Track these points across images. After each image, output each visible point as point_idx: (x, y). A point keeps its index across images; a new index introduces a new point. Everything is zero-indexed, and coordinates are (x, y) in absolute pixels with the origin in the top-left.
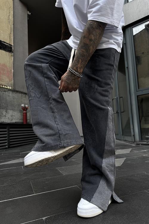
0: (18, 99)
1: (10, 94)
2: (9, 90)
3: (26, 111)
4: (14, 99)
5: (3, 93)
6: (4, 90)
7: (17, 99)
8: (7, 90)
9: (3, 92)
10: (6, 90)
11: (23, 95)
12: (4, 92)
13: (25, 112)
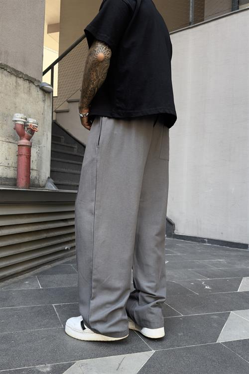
3: (29, 139)
11: (20, 81)
13: (24, 142)
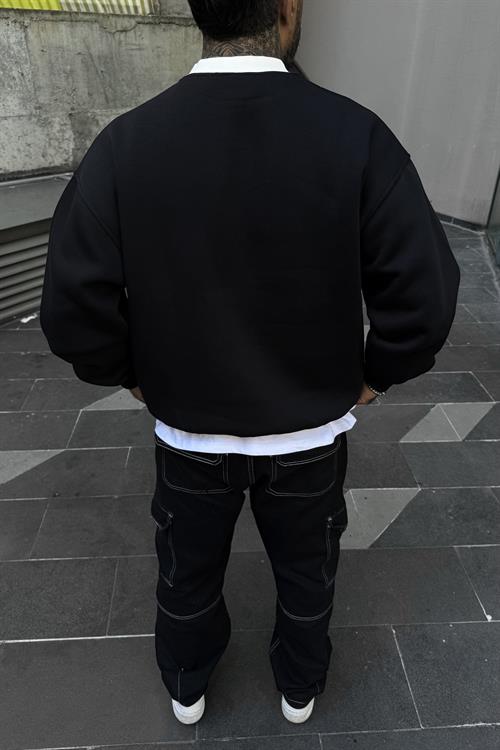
0: (173, 56)
1: (146, 37)
2: (139, 23)
4: (159, 56)
5: (120, 42)
6: (119, 29)
7: (170, 55)
8: (133, 22)
9: (117, 36)
10: (126, 23)
12: (123, 35)
